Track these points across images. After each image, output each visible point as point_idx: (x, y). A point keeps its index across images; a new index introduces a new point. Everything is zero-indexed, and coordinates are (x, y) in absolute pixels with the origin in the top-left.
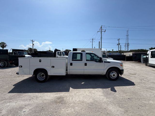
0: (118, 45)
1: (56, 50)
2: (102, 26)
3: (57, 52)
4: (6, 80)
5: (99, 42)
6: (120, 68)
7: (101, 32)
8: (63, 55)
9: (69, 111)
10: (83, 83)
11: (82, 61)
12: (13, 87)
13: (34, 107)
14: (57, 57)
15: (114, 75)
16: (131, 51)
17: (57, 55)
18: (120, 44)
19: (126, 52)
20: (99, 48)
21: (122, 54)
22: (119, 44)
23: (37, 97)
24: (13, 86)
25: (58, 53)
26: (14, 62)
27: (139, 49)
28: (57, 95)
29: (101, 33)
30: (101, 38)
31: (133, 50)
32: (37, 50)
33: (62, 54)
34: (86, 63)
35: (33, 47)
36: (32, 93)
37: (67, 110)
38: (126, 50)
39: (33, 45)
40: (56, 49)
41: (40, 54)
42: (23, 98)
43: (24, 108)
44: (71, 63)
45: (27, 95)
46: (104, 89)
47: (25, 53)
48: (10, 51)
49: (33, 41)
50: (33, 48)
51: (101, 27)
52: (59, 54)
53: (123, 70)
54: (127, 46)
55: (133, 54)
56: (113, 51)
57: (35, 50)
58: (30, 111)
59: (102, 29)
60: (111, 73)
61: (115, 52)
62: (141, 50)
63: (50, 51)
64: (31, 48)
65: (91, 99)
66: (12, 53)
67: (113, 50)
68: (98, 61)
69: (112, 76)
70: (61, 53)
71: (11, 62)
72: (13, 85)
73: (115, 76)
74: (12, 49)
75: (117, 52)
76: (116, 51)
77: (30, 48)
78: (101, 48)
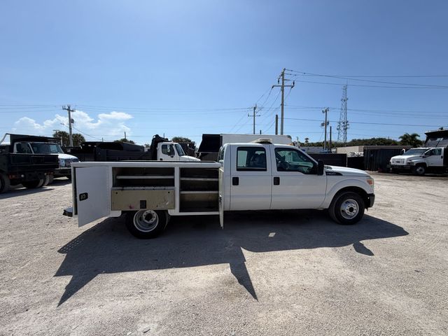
0: (323, 125)
1: (157, 140)
2: (285, 69)
3: (160, 145)
4: (23, 234)
5: (277, 116)
6: (366, 190)
7: (283, 87)
8: (180, 156)
9: (282, 317)
10: (272, 235)
11: (266, 170)
12: (62, 257)
13: (170, 315)
14: (161, 159)
15: (351, 210)
16: (355, 143)
17: (160, 155)
18: (328, 123)
19: (342, 145)
20: (277, 134)
21: (333, 150)
22: (326, 124)
23: (159, 285)
24: (61, 254)
25: (164, 147)
26: (22, 176)
27: (374, 139)
28: (217, 274)
29: (283, 91)
30: (282, 105)
31: (359, 140)
32: (82, 138)
33: (177, 150)
34: (279, 178)
35: (70, 129)
36: (135, 272)
37: (276, 317)
38: (342, 140)
39: (71, 121)
40: (157, 136)
41: (107, 151)
42: (116, 291)
43: (138, 319)
44: (233, 178)
45: (124, 279)
46: (340, 249)
47: (53, 148)
48: (3, 140)
49: (69, 110)
50: (71, 132)
51: (283, 75)
52: (169, 151)
53: (372, 195)
54: (342, 129)
55: (364, 151)
56: (307, 142)
57: (78, 138)
58: (164, 329)
59: (283, 80)
60: (344, 203)
61: (313, 145)
62: (379, 139)
63: (125, 140)
64: (63, 134)
65: (322, 280)
66: (10, 147)
67: (307, 139)
68: (305, 170)
69: (347, 211)
70: (174, 147)
71: (14, 176)
72: (60, 251)
73: (354, 211)
74: (11, 135)
75: (319, 145)
76: (315, 142)
77: (60, 132)
78: (282, 133)
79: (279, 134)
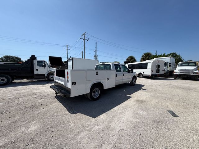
2: (85, 33)
3: (36, 61)
5: (82, 51)
7: (84, 39)
8: (49, 67)
11: (121, 72)
12: (80, 114)
20: (82, 58)
29: (84, 41)
30: (84, 47)
33: (47, 64)
34: (124, 74)
44: (116, 74)
59: (84, 37)
70: (45, 62)
72: (73, 114)
78: (85, 58)
79: (83, 58)
